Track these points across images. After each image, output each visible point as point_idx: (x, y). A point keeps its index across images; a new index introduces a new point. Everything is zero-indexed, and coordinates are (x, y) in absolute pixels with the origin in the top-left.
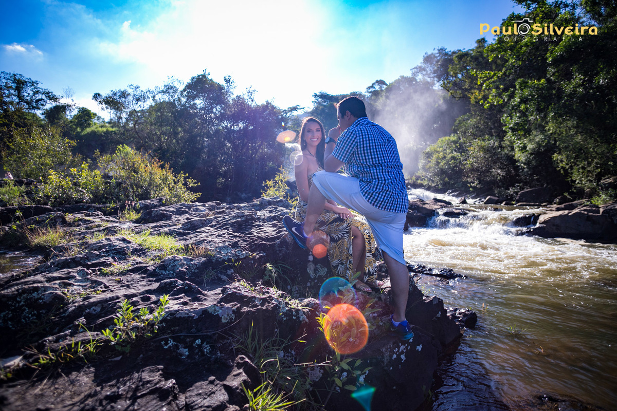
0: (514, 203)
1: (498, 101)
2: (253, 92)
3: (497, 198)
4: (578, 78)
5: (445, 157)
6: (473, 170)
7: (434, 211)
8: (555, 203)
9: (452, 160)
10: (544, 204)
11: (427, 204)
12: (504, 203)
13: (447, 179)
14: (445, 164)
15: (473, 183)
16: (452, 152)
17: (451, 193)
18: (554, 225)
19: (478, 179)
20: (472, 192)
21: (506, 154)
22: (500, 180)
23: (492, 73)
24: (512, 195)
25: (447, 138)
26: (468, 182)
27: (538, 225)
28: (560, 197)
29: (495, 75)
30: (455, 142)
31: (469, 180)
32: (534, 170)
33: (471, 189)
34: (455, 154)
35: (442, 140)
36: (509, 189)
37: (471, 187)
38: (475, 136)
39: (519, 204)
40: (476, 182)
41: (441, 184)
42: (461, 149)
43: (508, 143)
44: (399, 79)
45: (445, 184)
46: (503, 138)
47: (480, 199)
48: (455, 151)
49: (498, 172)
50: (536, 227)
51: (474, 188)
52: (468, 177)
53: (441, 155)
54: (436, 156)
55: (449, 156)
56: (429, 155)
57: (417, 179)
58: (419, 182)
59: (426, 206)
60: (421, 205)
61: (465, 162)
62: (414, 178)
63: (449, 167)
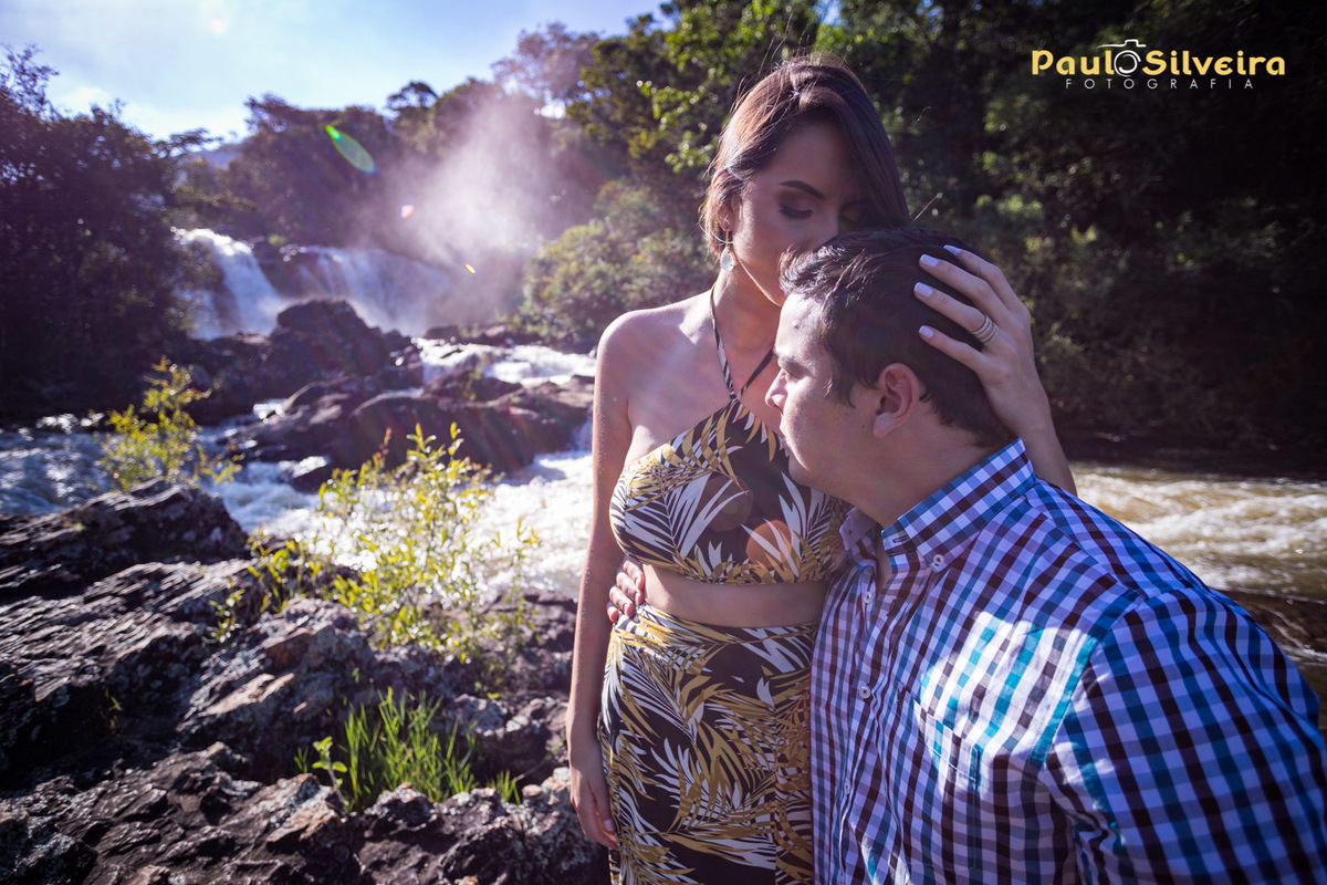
5: (581, 273)
7: (585, 409)
9: (597, 279)
11: (565, 391)
14: (584, 287)
16: (595, 262)
23: (680, 94)
25: (582, 229)
30: (601, 239)
34: (603, 265)
35: (572, 235)
38: (644, 232)
41: (575, 331)
42: (614, 255)
44: (465, 85)
45: (586, 333)
48: (603, 259)
53: (573, 267)
54: (561, 269)
55: (591, 271)
56: (546, 266)
57: (524, 323)
58: (530, 328)
59: (565, 398)
60: (553, 397)
61: (626, 287)
62: (517, 320)
63: (593, 296)
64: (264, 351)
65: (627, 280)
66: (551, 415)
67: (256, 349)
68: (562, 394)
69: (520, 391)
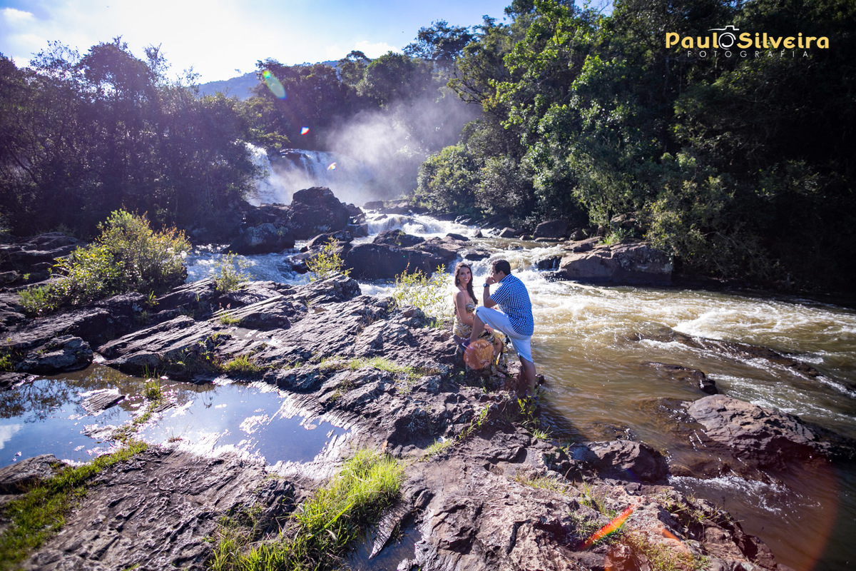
0: (532, 236)
1: (518, 121)
2: (195, 77)
3: (514, 230)
4: (595, 108)
5: (452, 174)
6: (487, 195)
7: (456, 253)
8: (572, 239)
9: (460, 178)
10: (561, 239)
11: (445, 243)
12: (522, 237)
13: (455, 203)
14: (453, 183)
15: (487, 209)
16: (459, 169)
17: (461, 220)
18: (574, 270)
19: (492, 205)
20: (485, 219)
21: (523, 179)
22: (516, 207)
23: (512, 85)
24: (529, 225)
25: (452, 147)
26: (481, 209)
27: (560, 270)
28: (576, 233)
29: (514, 87)
30: (462, 154)
31: (483, 206)
32: (552, 201)
33: (484, 216)
34: (464, 171)
35: (447, 150)
36: (525, 219)
37: (484, 214)
38: (489, 153)
39: (538, 239)
40: (491, 209)
41: (448, 208)
42: (471, 164)
43: (526, 167)
44: (386, 56)
45: (452, 208)
46: (520, 160)
47: (495, 230)
48: (464, 167)
49: (513, 197)
50: (558, 271)
51: (488, 215)
52: (481, 202)
53: (447, 171)
54: (440, 171)
55: (457, 173)
56: (431, 169)
57: (418, 200)
58: (422, 204)
59: (445, 247)
60: (440, 246)
61: (478, 185)
62: (414, 199)
63: (457, 188)
64: (290, 214)
65: (478, 181)
66: (440, 255)
67: (285, 212)
68: (444, 244)
69: (424, 242)
